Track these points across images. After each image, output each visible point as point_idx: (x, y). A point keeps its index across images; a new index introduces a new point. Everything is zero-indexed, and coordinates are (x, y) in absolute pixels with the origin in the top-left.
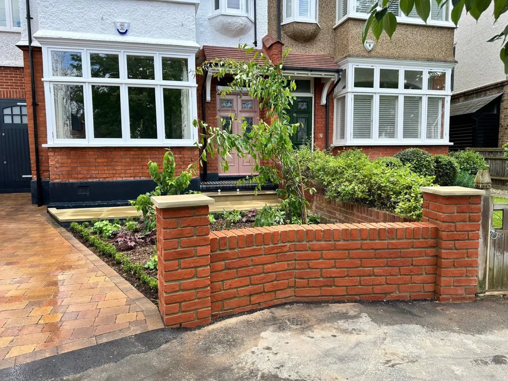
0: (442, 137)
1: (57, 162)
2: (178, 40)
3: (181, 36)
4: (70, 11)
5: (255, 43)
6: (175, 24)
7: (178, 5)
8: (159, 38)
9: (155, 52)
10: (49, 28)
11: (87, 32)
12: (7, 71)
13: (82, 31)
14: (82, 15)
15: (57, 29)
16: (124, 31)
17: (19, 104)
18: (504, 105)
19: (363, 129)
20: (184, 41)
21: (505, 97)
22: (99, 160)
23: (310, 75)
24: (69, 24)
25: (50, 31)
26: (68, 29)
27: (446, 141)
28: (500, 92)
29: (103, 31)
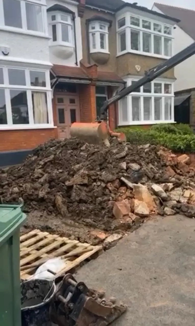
0: (171, 119)
3: (41, 58)
5: (76, 64)
6: (37, 50)
7: (38, 38)
16: (7, 53)
18: (192, 101)
19: (136, 116)
20: (43, 61)
21: (192, 97)
23: (104, 84)
27: (172, 121)
28: (189, 94)
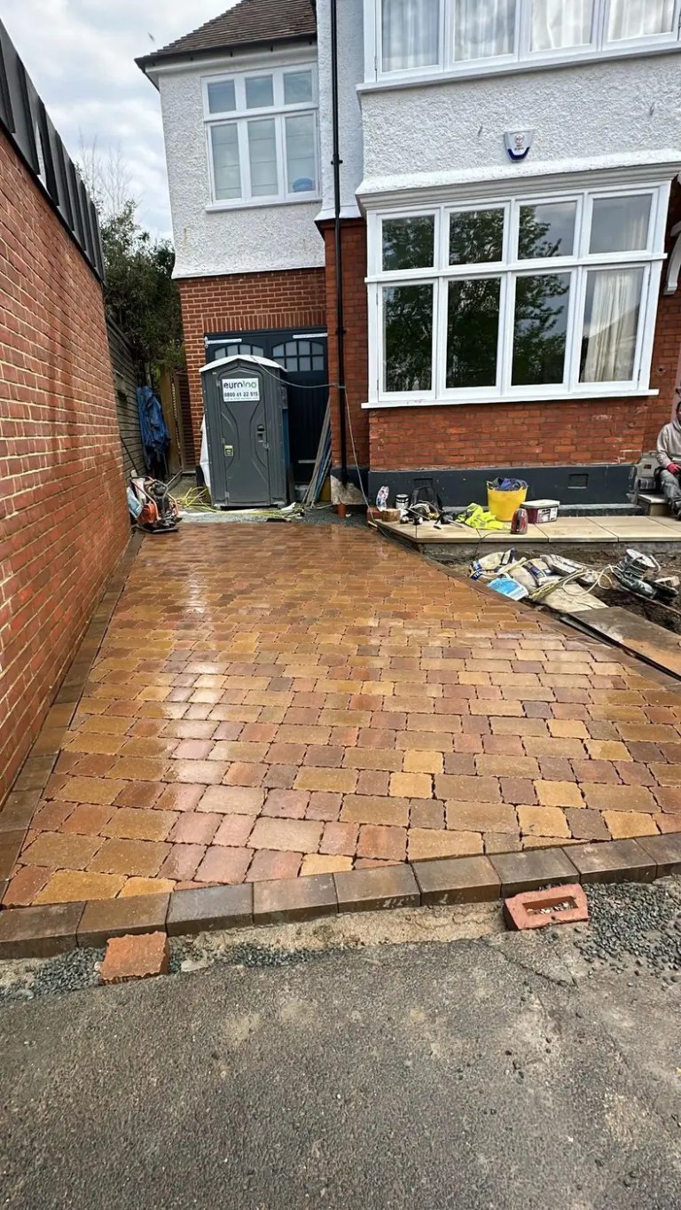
1: (382, 435)
2: (638, 153)
3: (645, 142)
4: (421, 126)
6: (634, 114)
7: (648, 63)
8: (594, 154)
9: (580, 191)
10: (382, 172)
11: (449, 167)
12: (279, 280)
13: (439, 168)
14: (443, 132)
15: (396, 172)
16: (522, 152)
17: (295, 337)
20: (649, 151)
22: (452, 431)
24: (417, 157)
25: (383, 178)
26: (415, 168)
29: (482, 160)
